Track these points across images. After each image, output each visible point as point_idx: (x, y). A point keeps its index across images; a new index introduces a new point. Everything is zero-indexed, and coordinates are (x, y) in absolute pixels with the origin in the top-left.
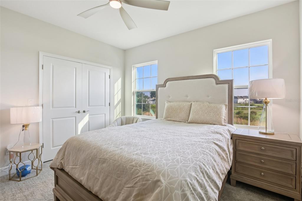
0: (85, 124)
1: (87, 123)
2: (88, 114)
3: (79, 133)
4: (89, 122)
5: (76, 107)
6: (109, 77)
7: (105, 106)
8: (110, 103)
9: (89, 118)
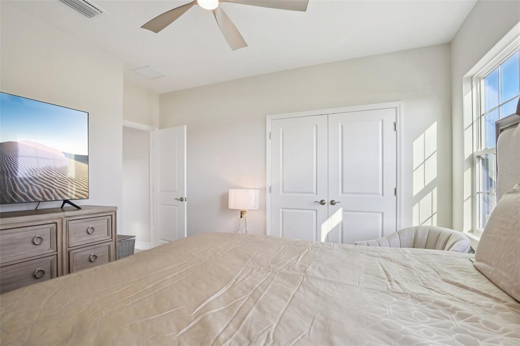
0: (334, 226)
1: (339, 224)
2: (341, 209)
3: (323, 240)
4: (342, 223)
5: (317, 194)
6: (393, 126)
7: (383, 195)
8: (396, 189)
9: (344, 216)
